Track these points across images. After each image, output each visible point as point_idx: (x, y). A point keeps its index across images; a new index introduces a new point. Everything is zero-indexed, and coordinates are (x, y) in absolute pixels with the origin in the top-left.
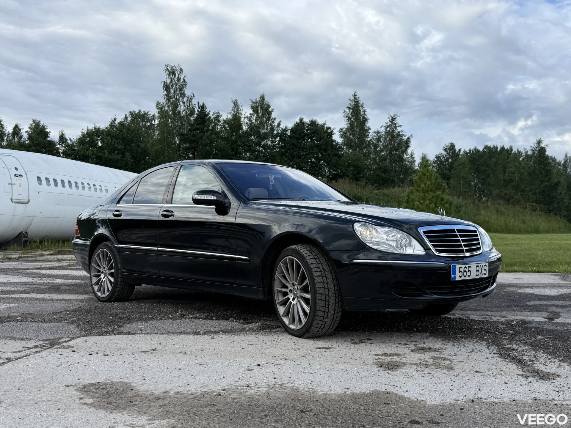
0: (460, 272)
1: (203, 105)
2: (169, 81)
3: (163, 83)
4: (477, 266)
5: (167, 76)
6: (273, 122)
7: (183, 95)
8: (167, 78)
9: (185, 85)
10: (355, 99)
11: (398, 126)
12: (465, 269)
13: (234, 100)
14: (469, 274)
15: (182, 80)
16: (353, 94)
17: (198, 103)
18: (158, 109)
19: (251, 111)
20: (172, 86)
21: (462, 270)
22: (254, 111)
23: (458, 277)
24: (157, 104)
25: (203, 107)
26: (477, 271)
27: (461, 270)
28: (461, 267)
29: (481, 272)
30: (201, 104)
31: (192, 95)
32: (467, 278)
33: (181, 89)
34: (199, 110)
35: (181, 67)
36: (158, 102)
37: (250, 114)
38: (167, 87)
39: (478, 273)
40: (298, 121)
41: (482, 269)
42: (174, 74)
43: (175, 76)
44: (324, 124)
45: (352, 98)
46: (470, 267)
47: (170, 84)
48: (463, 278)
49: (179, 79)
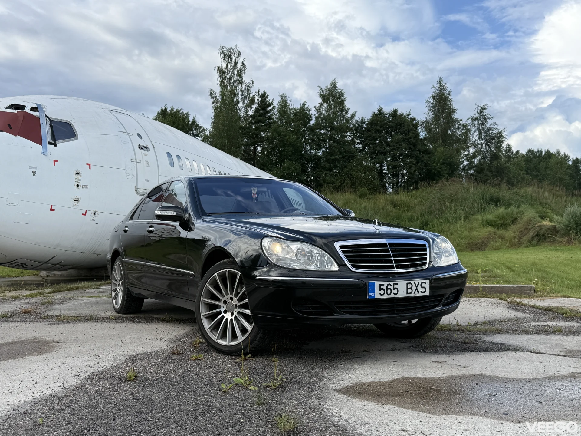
0: (380, 289)
1: (265, 93)
2: (224, 65)
3: (217, 68)
4: (407, 284)
5: (222, 60)
6: (347, 113)
7: (240, 82)
8: (222, 62)
9: (244, 70)
10: (441, 86)
11: (489, 118)
12: (389, 287)
13: (281, 94)
14: (395, 291)
15: (240, 64)
16: (438, 79)
17: (259, 91)
18: (212, 98)
19: (320, 100)
20: (229, 71)
21: (384, 287)
22: (323, 100)
23: (378, 295)
24: (211, 93)
25: (264, 96)
26: (408, 289)
27: (382, 287)
28: (383, 285)
29: (417, 289)
30: (261, 92)
31: (251, 82)
32: (392, 296)
33: (240, 74)
34: (260, 99)
35: (238, 49)
36: (212, 90)
37: (320, 104)
38: (222, 72)
39: (409, 291)
40: (377, 112)
41: (417, 287)
42: (230, 57)
43: (231, 59)
44: (409, 115)
45: (437, 85)
46: (397, 284)
47: (225, 69)
48: (386, 296)
49: (236, 64)
